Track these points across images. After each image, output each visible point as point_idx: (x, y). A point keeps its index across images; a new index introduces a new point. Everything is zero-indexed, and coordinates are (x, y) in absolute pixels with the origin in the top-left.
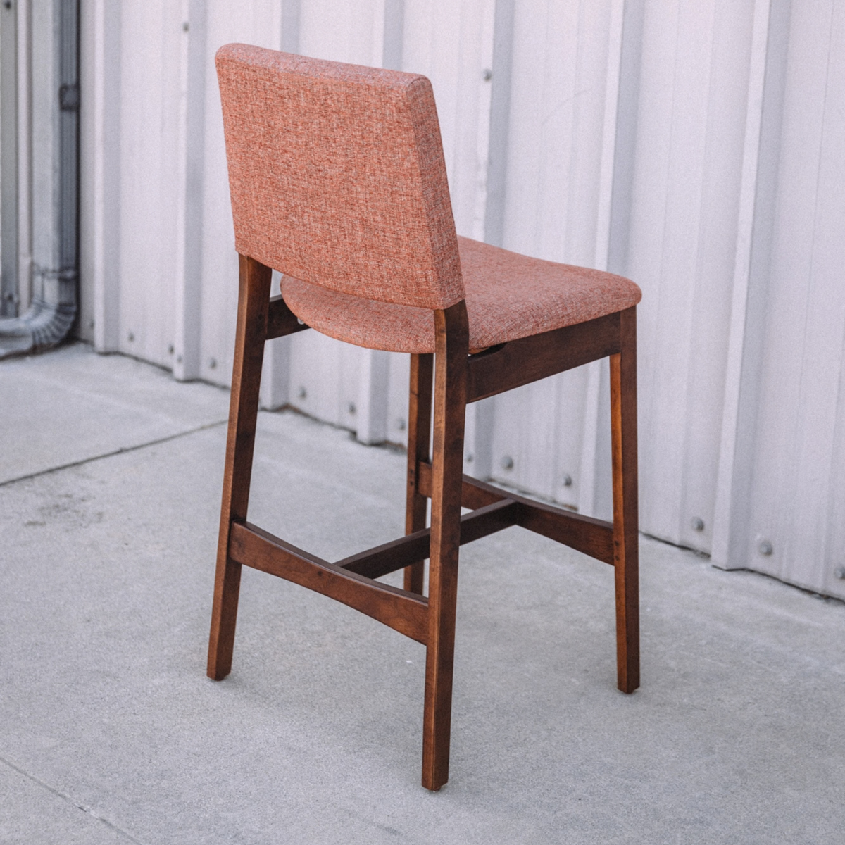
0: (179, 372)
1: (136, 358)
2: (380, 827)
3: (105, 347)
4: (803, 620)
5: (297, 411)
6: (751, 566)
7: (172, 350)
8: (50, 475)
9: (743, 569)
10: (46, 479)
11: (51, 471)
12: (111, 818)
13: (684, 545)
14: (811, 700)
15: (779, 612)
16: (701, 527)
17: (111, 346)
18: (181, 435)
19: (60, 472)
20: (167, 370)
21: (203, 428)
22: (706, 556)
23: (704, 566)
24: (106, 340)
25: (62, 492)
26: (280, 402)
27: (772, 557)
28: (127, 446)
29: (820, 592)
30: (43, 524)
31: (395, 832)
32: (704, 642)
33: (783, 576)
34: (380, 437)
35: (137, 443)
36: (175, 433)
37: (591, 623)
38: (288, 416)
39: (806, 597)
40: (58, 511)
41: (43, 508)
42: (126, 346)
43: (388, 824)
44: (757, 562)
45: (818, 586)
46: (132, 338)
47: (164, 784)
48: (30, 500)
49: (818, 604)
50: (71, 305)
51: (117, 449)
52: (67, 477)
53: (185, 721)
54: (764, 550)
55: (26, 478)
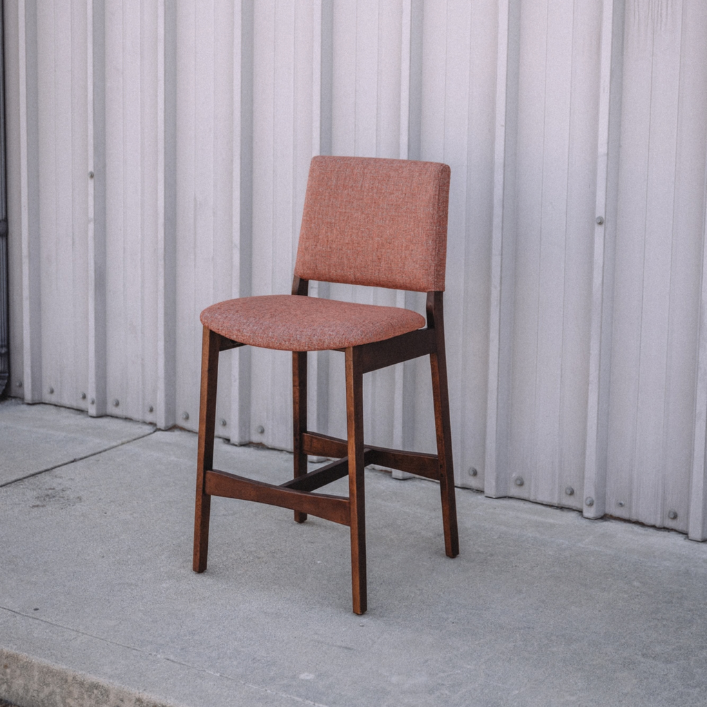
0: (93, 410)
1: (56, 405)
2: (340, 647)
3: (33, 400)
4: (552, 521)
5: (182, 429)
6: (510, 495)
7: (84, 397)
8: (33, 477)
9: (505, 497)
10: (31, 480)
11: (33, 475)
12: (172, 657)
13: (464, 486)
14: (570, 562)
15: (536, 518)
16: (475, 473)
17: (37, 399)
18: (109, 449)
19: (39, 475)
20: (81, 411)
21: (123, 444)
22: (482, 492)
23: (480, 497)
24: (33, 395)
25: (46, 486)
26: (171, 424)
27: (523, 487)
28: (77, 457)
29: (557, 505)
30: (43, 506)
31: (349, 649)
32: (495, 537)
33: (532, 498)
34: (247, 439)
35: (83, 456)
36: (106, 447)
37: (423, 533)
38: (177, 433)
39: (549, 509)
40: (50, 498)
41: (38, 497)
42: (47, 397)
43: (344, 644)
44: (514, 491)
45: (555, 502)
46: (52, 392)
47: (196, 637)
48: (28, 493)
49: (558, 512)
50: (4, 372)
51: (72, 459)
52: (46, 478)
53: (193, 604)
54: (519, 482)
55: (16, 481)
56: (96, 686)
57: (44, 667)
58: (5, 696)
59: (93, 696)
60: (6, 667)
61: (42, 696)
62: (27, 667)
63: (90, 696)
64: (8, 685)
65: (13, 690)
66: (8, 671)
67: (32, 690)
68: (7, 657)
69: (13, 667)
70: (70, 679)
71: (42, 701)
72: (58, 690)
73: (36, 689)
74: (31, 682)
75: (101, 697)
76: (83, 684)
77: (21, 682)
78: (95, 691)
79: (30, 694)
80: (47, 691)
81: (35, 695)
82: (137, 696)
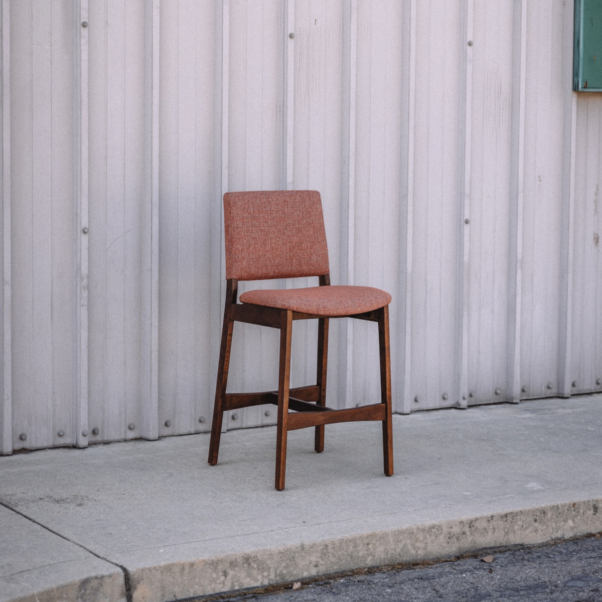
56: (433, 527)
57: (395, 532)
58: (371, 564)
59: (432, 534)
60: (368, 544)
61: (398, 550)
62: (383, 537)
63: (430, 535)
64: (372, 556)
65: (376, 557)
66: (370, 546)
67: (390, 550)
68: (367, 537)
69: (374, 542)
70: (415, 531)
71: (399, 554)
72: (408, 542)
73: (393, 548)
74: (389, 545)
75: (437, 532)
76: (424, 530)
77: (381, 549)
78: (433, 530)
79: (390, 553)
80: (401, 546)
81: (394, 552)
82: (459, 520)
